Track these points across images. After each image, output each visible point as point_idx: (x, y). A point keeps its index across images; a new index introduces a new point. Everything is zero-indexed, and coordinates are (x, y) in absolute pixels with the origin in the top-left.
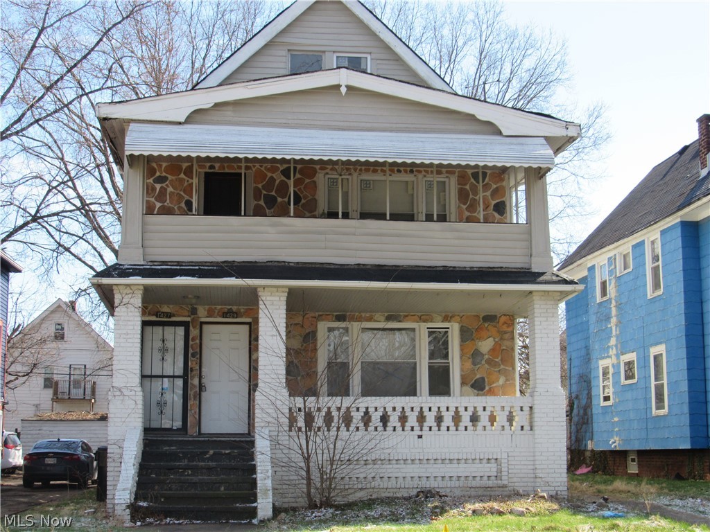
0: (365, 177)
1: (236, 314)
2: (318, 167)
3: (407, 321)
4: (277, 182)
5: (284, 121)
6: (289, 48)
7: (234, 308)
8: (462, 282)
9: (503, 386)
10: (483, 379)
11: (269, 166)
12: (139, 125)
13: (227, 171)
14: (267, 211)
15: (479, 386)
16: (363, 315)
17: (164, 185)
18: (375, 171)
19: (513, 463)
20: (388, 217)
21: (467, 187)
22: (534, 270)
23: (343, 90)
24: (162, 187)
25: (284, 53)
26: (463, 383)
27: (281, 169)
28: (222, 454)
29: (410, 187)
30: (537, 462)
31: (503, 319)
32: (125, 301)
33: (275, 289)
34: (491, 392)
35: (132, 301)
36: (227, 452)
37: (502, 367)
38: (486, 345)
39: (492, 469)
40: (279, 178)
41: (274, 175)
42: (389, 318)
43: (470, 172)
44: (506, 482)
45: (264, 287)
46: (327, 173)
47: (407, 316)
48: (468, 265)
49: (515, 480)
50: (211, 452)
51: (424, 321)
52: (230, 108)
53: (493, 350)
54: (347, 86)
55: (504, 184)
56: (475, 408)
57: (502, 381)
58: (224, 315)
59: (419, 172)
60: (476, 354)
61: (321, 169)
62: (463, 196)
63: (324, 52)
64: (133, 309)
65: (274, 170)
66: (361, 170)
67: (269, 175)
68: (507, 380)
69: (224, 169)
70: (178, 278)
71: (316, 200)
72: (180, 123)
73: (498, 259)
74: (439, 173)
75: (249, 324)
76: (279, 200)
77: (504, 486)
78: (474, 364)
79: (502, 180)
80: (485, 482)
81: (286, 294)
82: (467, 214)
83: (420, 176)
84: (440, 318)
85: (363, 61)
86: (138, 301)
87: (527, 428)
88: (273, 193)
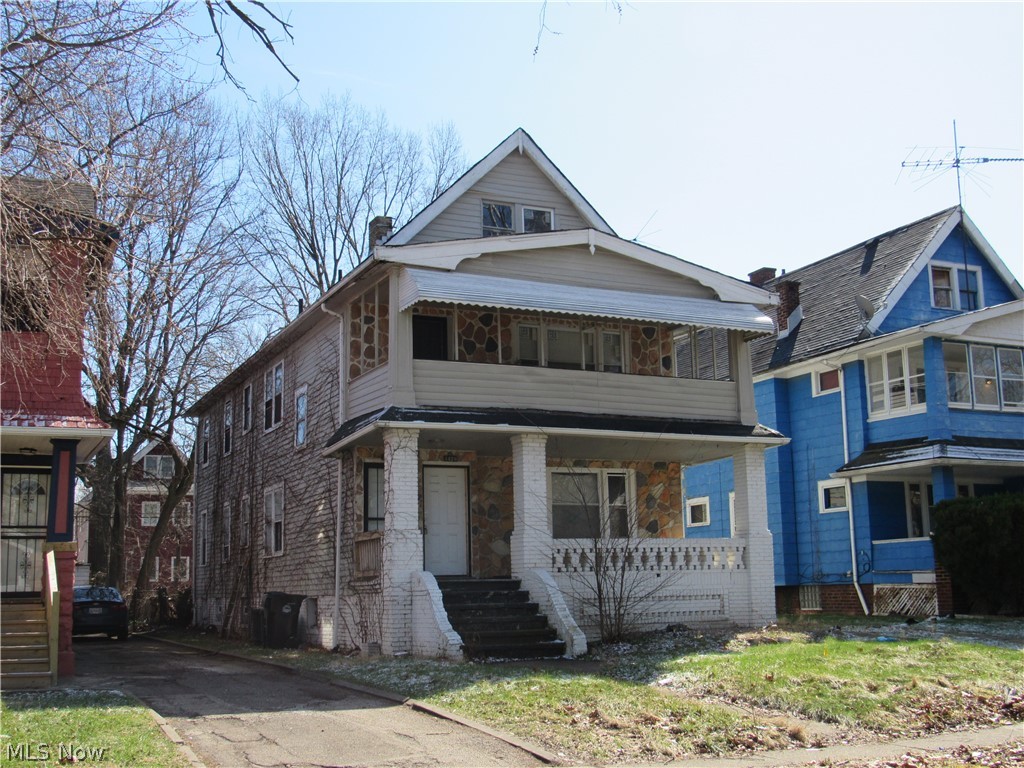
0: (553, 327)
1: (455, 458)
2: (512, 316)
3: (592, 467)
4: (476, 328)
5: (537, 275)
6: (484, 197)
7: (454, 452)
8: (695, 433)
9: (671, 529)
10: (656, 521)
11: (468, 312)
12: (421, 271)
13: (429, 314)
14: (467, 356)
15: (653, 529)
16: (554, 460)
17: (370, 325)
18: (561, 322)
19: (733, 598)
20: (584, 367)
21: (639, 342)
22: (744, 423)
23: (592, 249)
24: (368, 328)
25: (478, 202)
26: (640, 526)
27: (479, 316)
28: (501, 594)
29: (590, 338)
30: (753, 598)
31: (671, 466)
32: (403, 444)
33: (536, 436)
34: (663, 534)
35: (409, 444)
36: (506, 592)
37: (671, 511)
38: (657, 490)
39: (715, 604)
40: (477, 324)
41: (473, 322)
42: (577, 464)
43: (641, 327)
44: (727, 616)
45: (527, 433)
46: (519, 322)
47: (591, 462)
48: (692, 417)
49: (734, 614)
50: (492, 593)
51: (607, 467)
52: (490, 259)
53: (663, 495)
54: (595, 246)
55: (669, 340)
56: (701, 548)
57: (671, 524)
58: (445, 458)
59: (600, 325)
60: (650, 499)
61: (515, 317)
62: (635, 349)
63: (514, 204)
64: (410, 452)
65: (473, 316)
66: (549, 321)
67: (468, 321)
68: (675, 523)
69: (427, 312)
70: (457, 423)
71: (510, 348)
72: (449, 271)
73: (712, 412)
74: (615, 327)
75: (468, 467)
76: (478, 346)
77: (727, 620)
78: (648, 507)
79: (668, 336)
80: (711, 617)
81: (545, 441)
82: (639, 367)
83: (600, 329)
84: (619, 464)
85: (547, 215)
86: (414, 445)
87: (742, 566)
88: (472, 339)
